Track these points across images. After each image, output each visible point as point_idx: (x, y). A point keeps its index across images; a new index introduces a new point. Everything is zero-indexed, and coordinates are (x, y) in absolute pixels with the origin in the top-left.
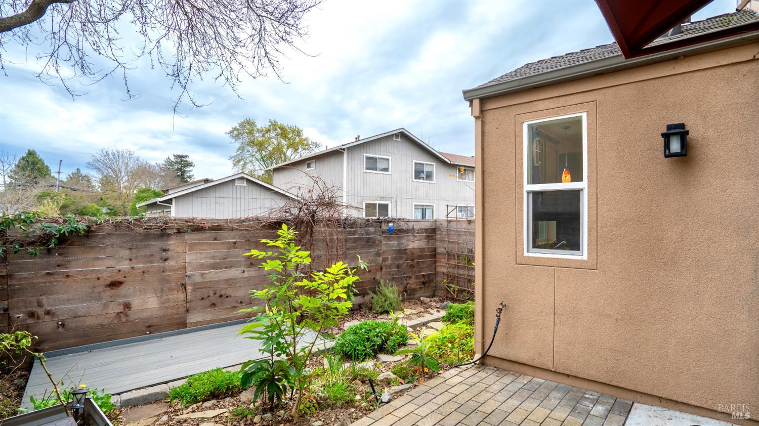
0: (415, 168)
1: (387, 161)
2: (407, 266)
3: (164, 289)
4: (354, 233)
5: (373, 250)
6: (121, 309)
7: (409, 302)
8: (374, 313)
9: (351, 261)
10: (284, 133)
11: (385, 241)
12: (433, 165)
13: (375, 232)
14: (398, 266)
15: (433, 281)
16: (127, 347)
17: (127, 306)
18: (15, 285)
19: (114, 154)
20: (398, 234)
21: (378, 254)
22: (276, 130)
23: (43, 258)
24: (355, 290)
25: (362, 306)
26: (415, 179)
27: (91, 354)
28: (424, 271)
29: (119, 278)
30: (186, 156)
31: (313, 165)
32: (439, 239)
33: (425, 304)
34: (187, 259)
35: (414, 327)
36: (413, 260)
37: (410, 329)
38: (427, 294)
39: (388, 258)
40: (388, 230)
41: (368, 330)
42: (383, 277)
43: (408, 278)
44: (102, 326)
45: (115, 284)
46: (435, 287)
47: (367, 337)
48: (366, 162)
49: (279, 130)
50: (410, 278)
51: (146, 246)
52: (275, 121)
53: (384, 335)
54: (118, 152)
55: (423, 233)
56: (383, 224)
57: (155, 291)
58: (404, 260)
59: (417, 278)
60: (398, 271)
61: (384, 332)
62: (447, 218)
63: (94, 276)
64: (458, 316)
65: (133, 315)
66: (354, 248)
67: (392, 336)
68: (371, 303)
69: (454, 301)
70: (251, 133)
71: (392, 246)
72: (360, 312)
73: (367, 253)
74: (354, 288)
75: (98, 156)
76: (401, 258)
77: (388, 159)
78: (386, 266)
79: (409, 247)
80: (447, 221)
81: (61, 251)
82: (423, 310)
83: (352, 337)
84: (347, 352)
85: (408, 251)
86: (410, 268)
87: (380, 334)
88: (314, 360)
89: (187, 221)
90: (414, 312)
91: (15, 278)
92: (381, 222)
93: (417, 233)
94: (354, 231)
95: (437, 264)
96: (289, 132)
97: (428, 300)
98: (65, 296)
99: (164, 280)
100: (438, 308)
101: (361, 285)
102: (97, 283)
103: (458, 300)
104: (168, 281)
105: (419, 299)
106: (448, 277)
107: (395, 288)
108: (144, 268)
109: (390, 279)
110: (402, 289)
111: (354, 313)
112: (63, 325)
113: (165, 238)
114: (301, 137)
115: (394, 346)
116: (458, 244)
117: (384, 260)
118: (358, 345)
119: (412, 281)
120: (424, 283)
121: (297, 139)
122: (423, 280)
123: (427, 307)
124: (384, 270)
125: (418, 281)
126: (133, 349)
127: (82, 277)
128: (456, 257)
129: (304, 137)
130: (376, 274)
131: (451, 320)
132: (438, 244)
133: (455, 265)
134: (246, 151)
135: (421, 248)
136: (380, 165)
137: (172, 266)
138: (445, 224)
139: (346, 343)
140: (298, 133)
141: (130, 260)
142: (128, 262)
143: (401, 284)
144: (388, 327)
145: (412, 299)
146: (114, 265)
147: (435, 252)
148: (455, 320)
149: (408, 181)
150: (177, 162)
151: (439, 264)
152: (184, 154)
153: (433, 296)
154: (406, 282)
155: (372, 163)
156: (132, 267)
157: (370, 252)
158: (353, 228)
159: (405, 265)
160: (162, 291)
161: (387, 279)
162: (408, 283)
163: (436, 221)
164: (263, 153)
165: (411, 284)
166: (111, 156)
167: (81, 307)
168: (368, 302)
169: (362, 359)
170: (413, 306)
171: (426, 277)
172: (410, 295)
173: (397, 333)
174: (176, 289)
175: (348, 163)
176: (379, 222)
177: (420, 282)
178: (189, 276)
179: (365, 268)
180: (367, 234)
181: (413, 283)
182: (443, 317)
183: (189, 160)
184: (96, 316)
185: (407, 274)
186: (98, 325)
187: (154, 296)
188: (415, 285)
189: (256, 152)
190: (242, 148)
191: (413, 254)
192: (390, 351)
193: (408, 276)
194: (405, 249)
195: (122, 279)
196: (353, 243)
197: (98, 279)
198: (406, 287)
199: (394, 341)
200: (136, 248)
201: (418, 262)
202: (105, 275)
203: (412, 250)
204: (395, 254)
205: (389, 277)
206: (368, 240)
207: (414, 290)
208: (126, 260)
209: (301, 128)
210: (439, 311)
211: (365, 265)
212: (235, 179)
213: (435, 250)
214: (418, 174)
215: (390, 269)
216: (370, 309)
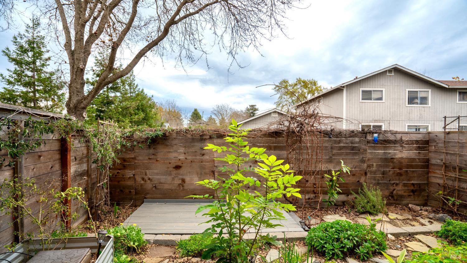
0: (408, 95)
1: (381, 92)
2: (394, 173)
3: (202, 173)
4: (339, 142)
5: (357, 157)
6: (180, 182)
7: (395, 207)
8: (356, 211)
9: (336, 165)
10: (305, 84)
11: (370, 150)
12: (428, 91)
13: (359, 142)
14: (384, 173)
15: (424, 190)
16: (181, 204)
17: (183, 181)
18: (137, 163)
19: (221, 107)
20: (385, 144)
21: (363, 161)
22: (300, 83)
23: (147, 150)
24: (338, 189)
25: (345, 203)
26: (408, 104)
27: (165, 205)
28: (414, 180)
29: (180, 164)
30: (255, 105)
31: (322, 101)
32: (433, 150)
33: (415, 212)
34: (215, 155)
35: (397, 235)
36: (400, 169)
37: (392, 236)
38: (417, 202)
39: (373, 165)
40: (373, 140)
41: (339, 230)
42: (367, 181)
43: (394, 185)
44: (172, 190)
45: (178, 167)
46: (428, 196)
47: (336, 237)
48: (362, 94)
49: (302, 84)
50: (397, 184)
51: (193, 146)
52: (300, 79)
53: (356, 239)
54: (223, 105)
55: (414, 144)
56: (368, 135)
57: (197, 174)
58: (391, 167)
59: (405, 185)
60: (383, 177)
61: (357, 236)
62: (445, 129)
63: (168, 162)
64: (461, 237)
65: (186, 186)
66: (338, 154)
67: (366, 242)
68: (354, 202)
69: (453, 214)
70: (286, 87)
71: (377, 155)
72: (343, 208)
73: (352, 159)
74: (337, 187)
75: (215, 108)
76: (387, 166)
77: (382, 91)
78: (371, 172)
79: (397, 157)
80: (445, 132)
81: (154, 147)
82: (411, 217)
83: (321, 234)
84: (315, 246)
85: (395, 160)
86: (397, 175)
87: (351, 238)
88: (287, 245)
89: (215, 131)
90: (400, 217)
91: (137, 160)
92: (366, 133)
93: (406, 144)
94: (339, 140)
95: (429, 175)
96: (309, 84)
97: (418, 208)
98: (156, 171)
99: (202, 168)
100: (430, 218)
101: (345, 185)
102: (169, 165)
103: (460, 215)
104: (204, 168)
105: (407, 205)
106: (444, 189)
107: (379, 192)
108: (191, 159)
109: (375, 184)
110: (387, 193)
111: (337, 208)
112: (155, 187)
113: (203, 141)
114: (317, 86)
115: (368, 253)
116: (459, 156)
117: (369, 166)
118: (325, 243)
119: (400, 188)
120: (413, 191)
121: (314, 87)
122: (412, 188)
123: (416, 216)
124: (369, 175)
125: (406, 188)
126: (183, 207)
127: (163, 162)
128: (457, 170)
129: (319, 85)
130: (360, 178)
131: (450, 238)
132: (432, 155)
133: (456, 178)
134: (283, 98)
135: (411, 159)
136: (374, 96)
137: (208, 159)
138: (442, 136)
139: (314, 238)
140: (315, 83)
141: (185, 154)
142: (184, 155)
143: (387, 189)
144: (361, 231)
145: (399, 204)
146: (177, 156)
147: (428, 162)
148: (455, 240)
149: (401, 106)
150: (251, 109)
151: (434, 175)
152: (254, 104)
153: (425, 205)
154: (392, 188)
155: (367, 95)
156: (186, 158)
157: (354, 159)
158: (339, 138)
159: (391, 173)
160: (201, 174)
161: (372, 183)
162: (394, 190)
163: (429, 133)
164: (293, 98)
165: (397, 190)
166: (220, 108)
167: (163, 178)
168: (350, 200)
169: (329, 258)
170: (399, 211)
171: (415, 186)
172: (396, 200)
173: (373, 240)
174: (208, 174)
175: (347, 96)
176: (364, 133)
177: (408, 190)
178: (216, 166)
179: (347, 172)
180: (352, 143)
181: (400, 190)
182: (437, 232)
183: (256, 107)
184: (169, 184)
185: (393, 180)
186: (170, 189)
187: (197, 176)
188: (403, 192)
189: (289, 98)
190: (281, 97)
191: (401, 163)
192: (362, 258)
193: (394, 183)
194: (392, 158)
195: (180, 165)
196: (339, 150)
197: (170, 163)
198: (392, 193)
199: (368, 248)
200: (188, 147)
201: (407, 171)
202: (173, 161)
203: (400, 160)
204: (381, 162)
205: (374, 182)
206: (353, 148)
207: (402, 197)
208: (183, 153)
209: (316, 80)
210: (431, 222)
211: (348, 169)
212: (271, 113)
213: (428, 161)
214: (412, 100)
215: (375, 174)
216: (353, 207)
